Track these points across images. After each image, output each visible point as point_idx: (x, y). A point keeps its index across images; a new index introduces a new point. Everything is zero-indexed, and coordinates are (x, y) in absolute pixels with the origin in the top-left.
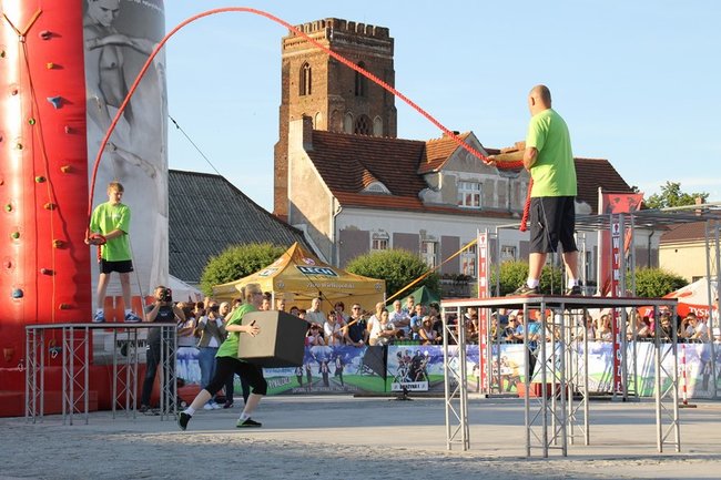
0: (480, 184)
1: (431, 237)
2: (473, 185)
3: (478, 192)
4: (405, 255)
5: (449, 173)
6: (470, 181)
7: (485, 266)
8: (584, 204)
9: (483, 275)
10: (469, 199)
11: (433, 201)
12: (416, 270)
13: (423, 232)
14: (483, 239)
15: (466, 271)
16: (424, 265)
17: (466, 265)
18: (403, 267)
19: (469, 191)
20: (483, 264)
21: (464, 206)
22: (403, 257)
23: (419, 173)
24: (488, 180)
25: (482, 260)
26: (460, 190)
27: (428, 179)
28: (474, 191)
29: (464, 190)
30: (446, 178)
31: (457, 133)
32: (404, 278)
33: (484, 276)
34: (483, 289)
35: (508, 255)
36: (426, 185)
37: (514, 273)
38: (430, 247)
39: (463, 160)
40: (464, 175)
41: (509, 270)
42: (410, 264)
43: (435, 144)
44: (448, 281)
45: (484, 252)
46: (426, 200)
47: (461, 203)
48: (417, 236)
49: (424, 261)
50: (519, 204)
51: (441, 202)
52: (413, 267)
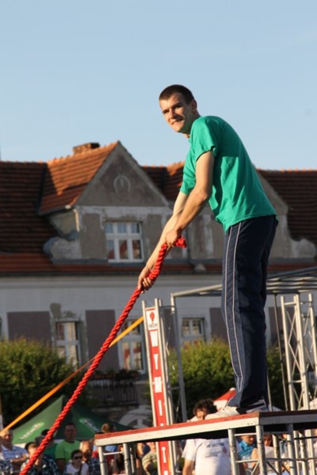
0: (139, 224)
1: (70, 314)
2: (129, 227)
3: (137, 236)
4: (29, 348)
5: (90, 210)
6: (123, 221)
7: (159, 360)
8: (304, 242)
9: (157, 374)
10: (123, 247)
11: (68, 256)
12: (50, 371)
13: (56, 308)
14: (152, 316)
15: (128, 363)
16: (62, 362)
17: (127, 352)
18: (28, 368)
19: (123, 236)
20: (156, 356)
21: (117, 259)
22: (27, 352)
23: (41, 213)
24: (151, 216)
25: (154, 350)
26: (109, 236)
27: (58, 222)
28: (130, 235)
29: (115, 236)
30: (86, 218)
31: (95, 146)
32: (32, 385)
33: (159, 375)
34: (159, 396)
35: (193, 332)
36: (54, 233)
37: (205, 362)
38: (69, 330)
39: (109, 187)
40: (113, 212)
41: (198, 357)
42: (39, 361)
43: (62, 165)
44: (101, 383)
45: (156, 337)
46: (56, 256)
47: (111, 255)
48: (46, 314)
49: (61, 354)
50: (202, 249)
51: (80, 257)
52: (44, 365)
